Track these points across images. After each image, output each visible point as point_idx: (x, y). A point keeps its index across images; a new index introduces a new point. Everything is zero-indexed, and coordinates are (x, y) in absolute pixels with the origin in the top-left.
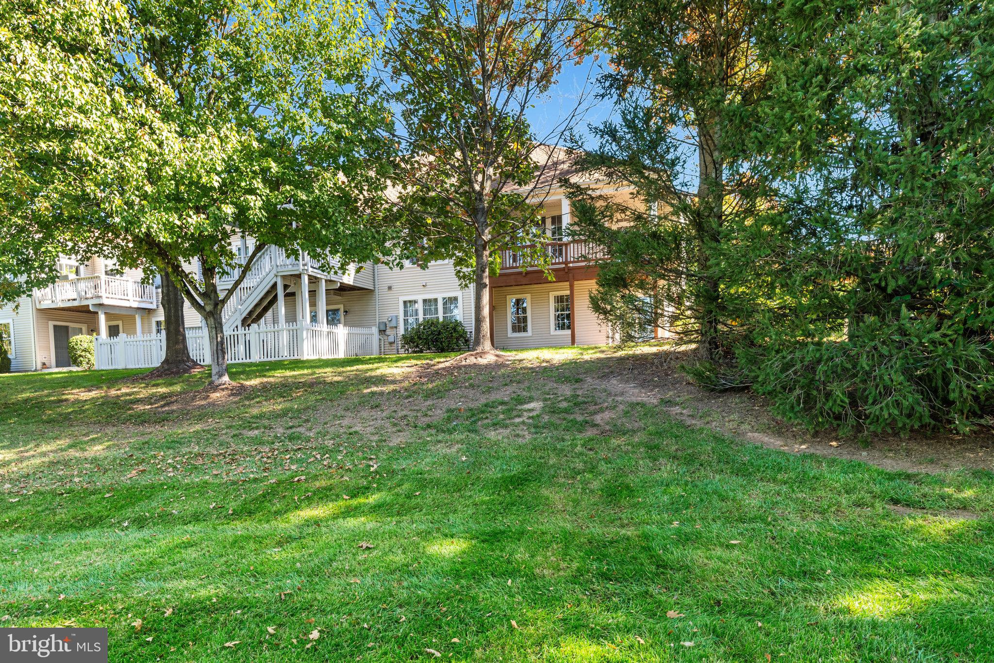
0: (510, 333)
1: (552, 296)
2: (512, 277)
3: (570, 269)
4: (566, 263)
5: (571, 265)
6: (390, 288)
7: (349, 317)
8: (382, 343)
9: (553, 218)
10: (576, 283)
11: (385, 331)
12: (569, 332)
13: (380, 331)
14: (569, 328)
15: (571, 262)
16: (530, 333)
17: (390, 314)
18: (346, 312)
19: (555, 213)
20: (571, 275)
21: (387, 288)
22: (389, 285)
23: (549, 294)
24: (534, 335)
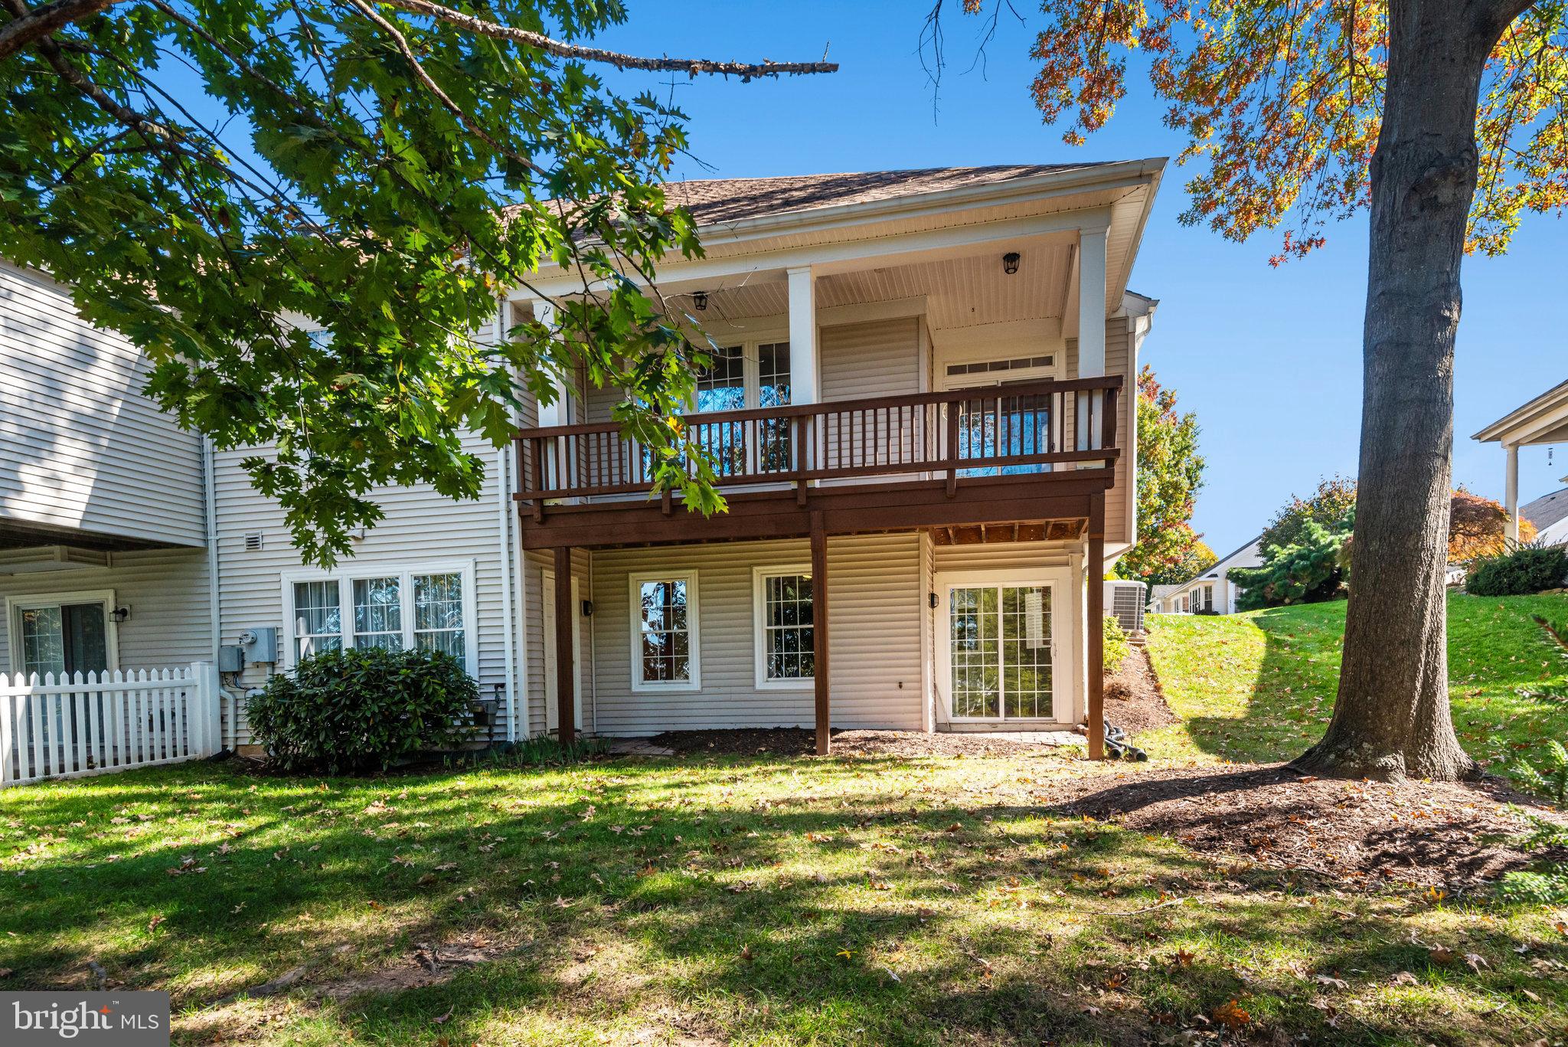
0: (638, 683)
1: (760, 577)
2: (631, 517)
3: (815, 496)
4: (802, 476)
5: (817, 483)
6: (253, 543)
7: (132, 626)
8: (230, 711)
9: (765, 352)
10: (831, 541)
11: (237, 674)
12: (809, 684)
13: (223, 675)
14: (807, 671)
15: (817, 474)
16: (694, 683)
17: (257, 622)
18: (121, 613)
19: (772, 338)
20: (816, 515)
21: (243, 542)
22: (252, 533)
23: (751, 573)
24: (706, 690)
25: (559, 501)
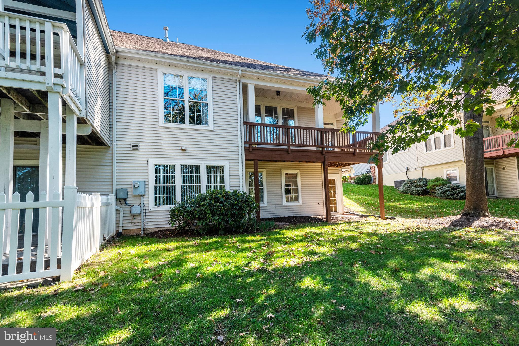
1: (284, 172)
6: (135, 147)
8: (121, 215)
11: (125, 199)
16: (265, 204)
19: (286, 107)
21: (131, 146)
22: (135, 143)
23: (281, 171)
24: (269, 206)
25: (256, 146)
